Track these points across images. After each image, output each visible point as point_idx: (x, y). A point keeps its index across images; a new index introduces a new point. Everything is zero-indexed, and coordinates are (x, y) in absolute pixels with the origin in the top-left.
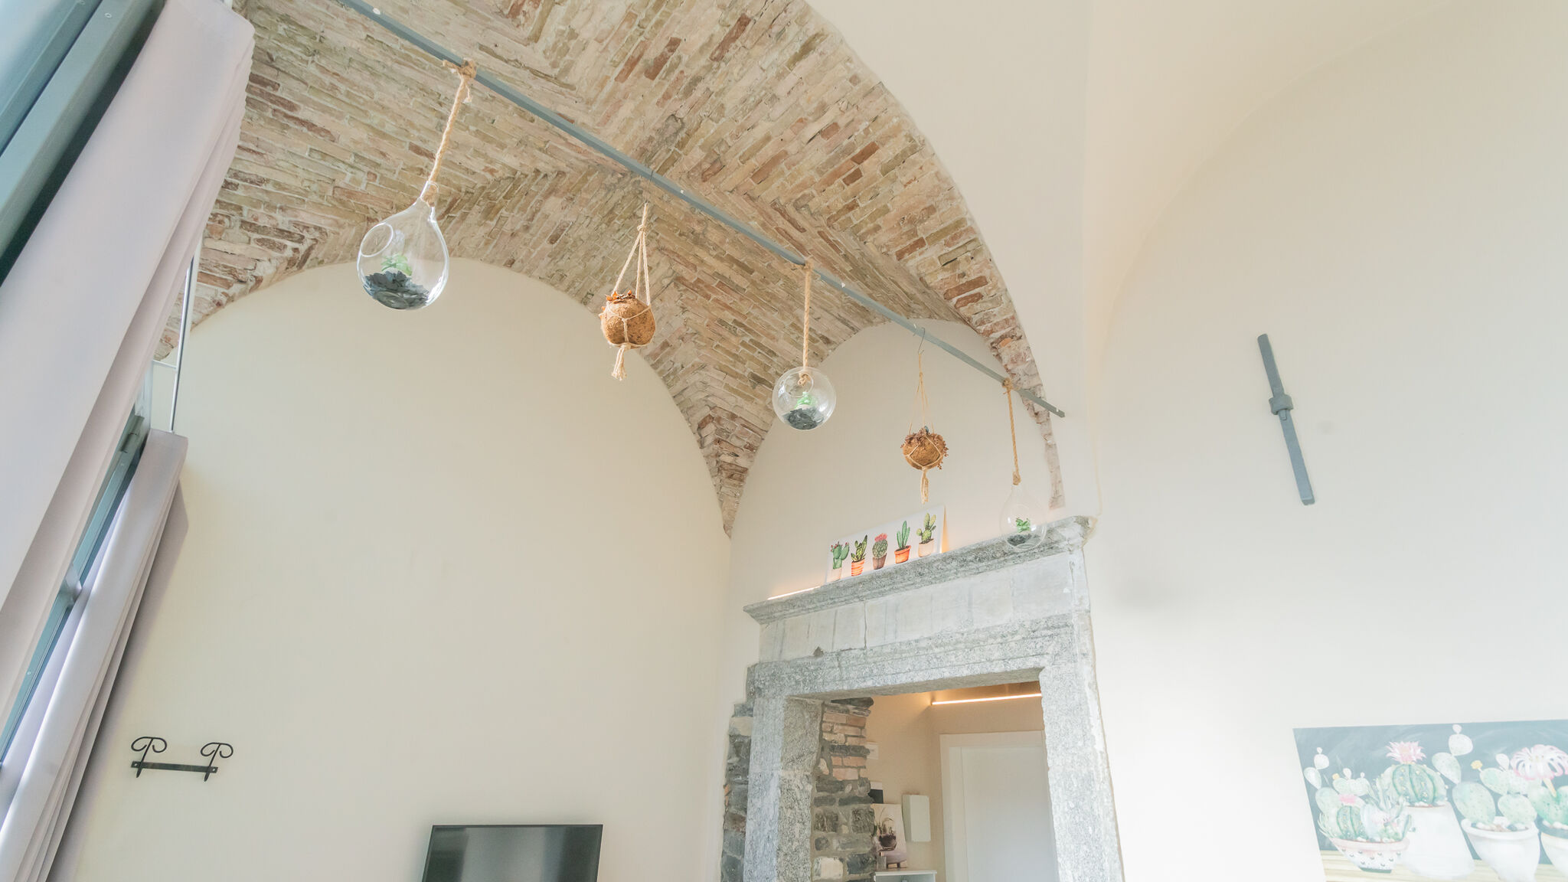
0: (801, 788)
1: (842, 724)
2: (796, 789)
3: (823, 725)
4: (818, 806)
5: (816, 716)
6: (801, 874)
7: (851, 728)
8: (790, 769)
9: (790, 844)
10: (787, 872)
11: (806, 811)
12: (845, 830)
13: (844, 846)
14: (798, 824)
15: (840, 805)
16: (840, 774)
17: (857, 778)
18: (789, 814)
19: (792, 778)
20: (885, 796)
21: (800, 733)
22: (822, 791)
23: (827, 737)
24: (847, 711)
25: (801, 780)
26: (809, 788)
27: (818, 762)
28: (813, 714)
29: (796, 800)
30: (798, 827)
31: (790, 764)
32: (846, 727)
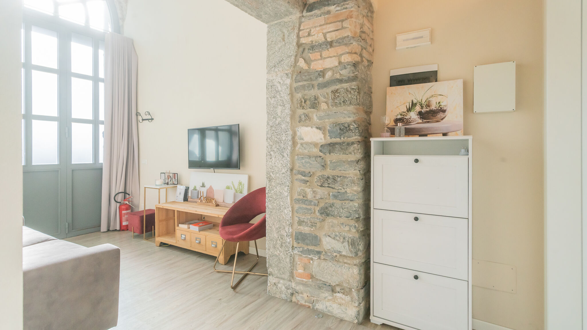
0: (282, 82)
1: (321, 26)
2: (278, 85)
3: (301, 33)
4: (298, 93)
5: (293, 29)
6: (284, 138)
7: (328, 26)
8: (272, 72)
9: (274, 120)
10: (273, 137)
11: (286, 98)
12: (324, 106)
13: (320, 118)
14: (280, 107)
15: (319, 89)
16: (318, 66)
17: (337, 64)
18: (272, 101)
19: (274, 78)
20: (440, 76)
21: (279, 46)
22: (300, 81)
23: (303, 41)
24: (329, 12)
25: (281, 77)
26: (288, 81)
27: (296, 61)
28: (290, 29)
29: (277, 91)
30: (279, 109)
31: (273, 69)
32: (324, 27)
